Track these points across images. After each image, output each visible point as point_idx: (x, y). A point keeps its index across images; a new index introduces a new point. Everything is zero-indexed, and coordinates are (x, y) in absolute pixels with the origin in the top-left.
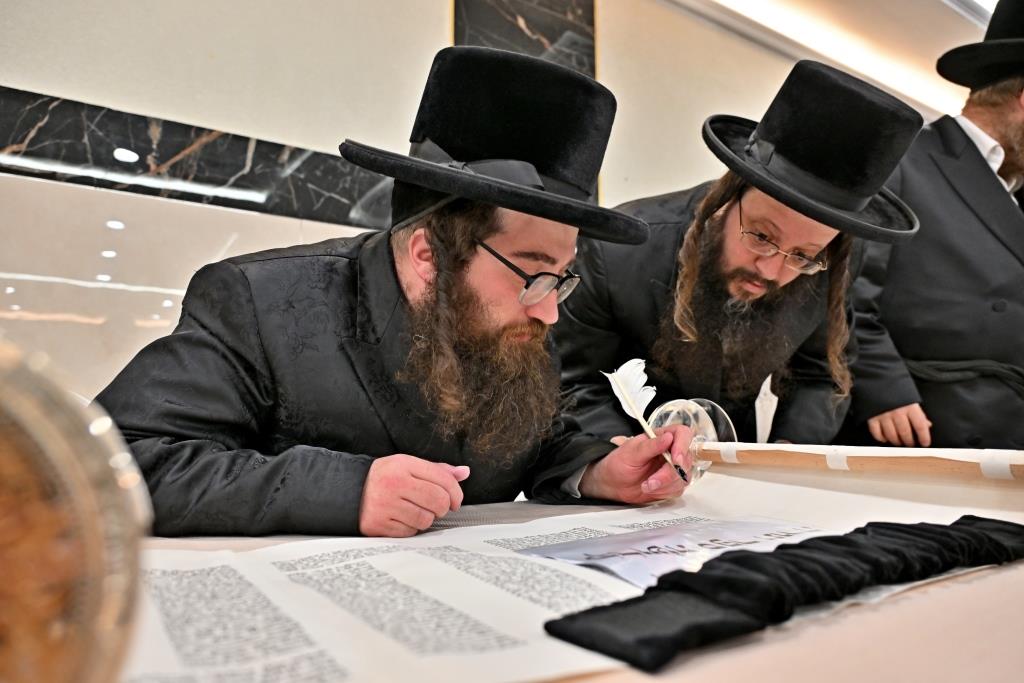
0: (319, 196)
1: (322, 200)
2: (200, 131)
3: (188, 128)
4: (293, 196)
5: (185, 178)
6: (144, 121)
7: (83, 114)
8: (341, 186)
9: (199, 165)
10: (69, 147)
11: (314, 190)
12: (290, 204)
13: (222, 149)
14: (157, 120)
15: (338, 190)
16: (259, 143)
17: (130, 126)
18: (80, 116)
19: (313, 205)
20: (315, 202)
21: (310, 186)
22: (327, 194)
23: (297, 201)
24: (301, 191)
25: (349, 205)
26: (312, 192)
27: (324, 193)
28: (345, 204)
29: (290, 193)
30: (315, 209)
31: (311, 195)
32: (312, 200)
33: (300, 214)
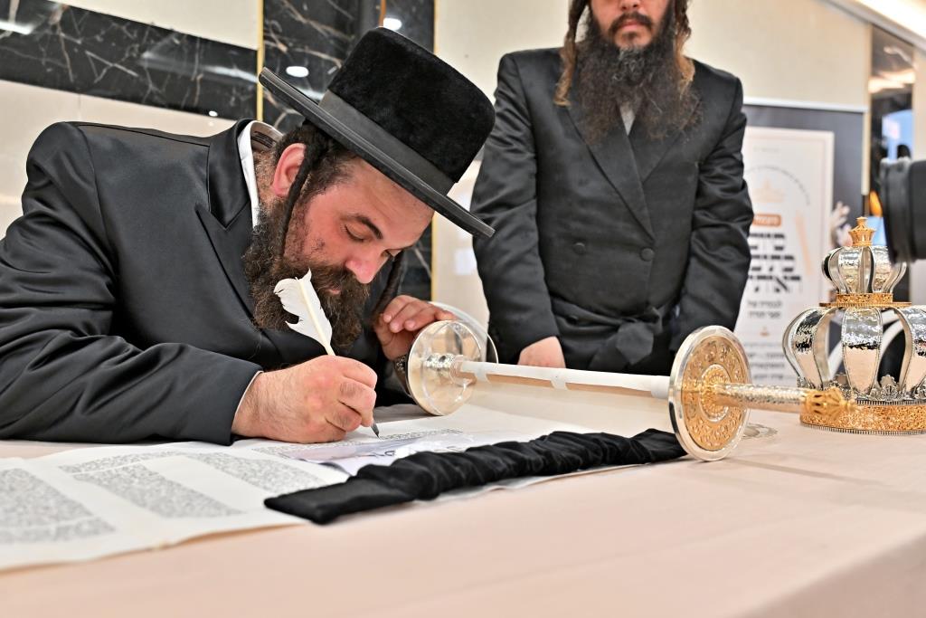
0: (101, 66)
1: (104, 71)
4: (69, 66)
8: (127, 55)
11: (92, 58)
12: (66, 76)
15: (123, 60)
19: (94, 78)
20: (96, 75)
21: (89, 54)
22: (111, 65)
23: (73, 72)
24: (78, 59)
25: (137, 79)
26: (91, 62)
27: (107, 63)
28: (132, 77)
29: (64, 61)
30: (96, 81)
31: (90, 65)
32: (92, 70)
33: (78, 89)
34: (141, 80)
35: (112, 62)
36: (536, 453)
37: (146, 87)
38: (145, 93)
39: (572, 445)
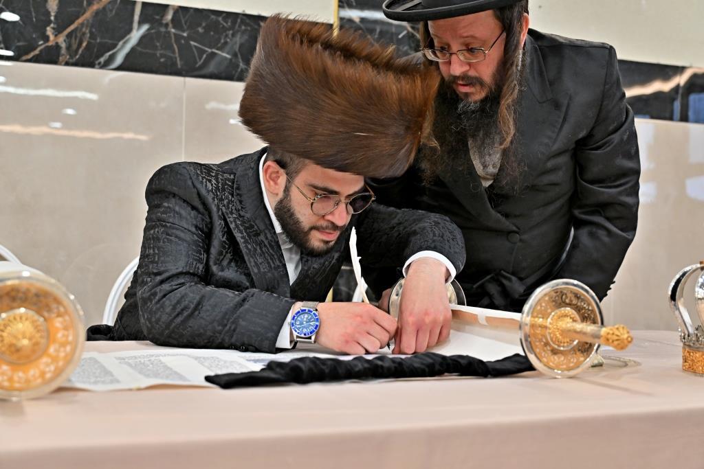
0: (202, 52)
1: (205, 56)
4: (177, 55)
5: (80, 43)
8: (222, 41)
9: (91, 32)
11: (195, 46)
12: (175, 64)
13: (111, 14)
15: (219, 45)
16: (145, 5)
17: (31, 1)
19: (196, 63)
20: (198, 60)
21: (192, 43)
22: (210, 50)
23: (180, 60)
24: (185, 49)
25: (231, 60)
26: (194, 49)
27: (207, 49)
28: (226, 59)
29: (174, 52)
30: (197, 66)
31: (194, 53)
32: (195, 57)
33: (184, 72)
34: (234, 60)
35: (209, 48)
37: (238, 66)
38: (236, 71)
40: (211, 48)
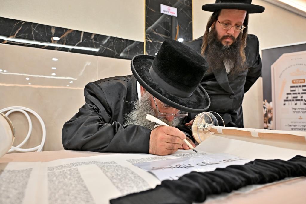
1: (104, 50)
2: (67, 30)
3: (63, 29)
5: (63, 44)
6: (50, 27)
7: (32, 26)
8: (110, 45)
9: (66, 40)
10: (28, 36)
11: (101, 47)
13: (73, 35)
14: (54, 27)
15: (109, 47)
16: (85, 33)
17: (46, 29)
18: (31, 26)
21: (100, 45)
22: (106, 48)
25: (113, 51)
27: (105, 48)
28: (111, 51)
30: (102, 52)
32: (101, 50)
33: (98, 55)
34: (114, 51)
36: (254, 173)
37: (115, 53)
39: (270, 168)
40: (106, 47)
